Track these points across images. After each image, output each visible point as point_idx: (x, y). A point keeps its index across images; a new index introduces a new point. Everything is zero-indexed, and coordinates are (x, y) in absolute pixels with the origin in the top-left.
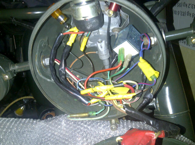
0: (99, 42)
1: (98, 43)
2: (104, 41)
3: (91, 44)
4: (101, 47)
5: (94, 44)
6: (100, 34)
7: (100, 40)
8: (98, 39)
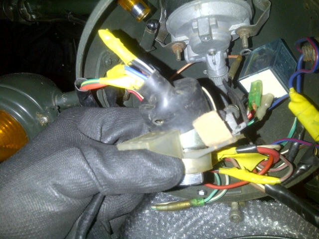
0: (210, 54)
1: (208, 55)
2: (219, 52)
3: (196, 57)
4: (215, 64)
5: (201, 58)
6: (214, 38)
7: (212, 50)
8: (209, 48)
